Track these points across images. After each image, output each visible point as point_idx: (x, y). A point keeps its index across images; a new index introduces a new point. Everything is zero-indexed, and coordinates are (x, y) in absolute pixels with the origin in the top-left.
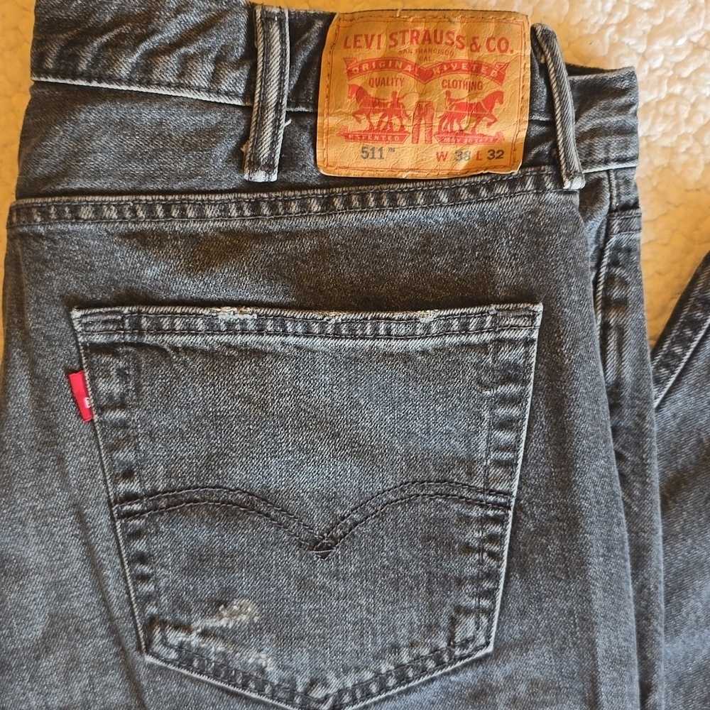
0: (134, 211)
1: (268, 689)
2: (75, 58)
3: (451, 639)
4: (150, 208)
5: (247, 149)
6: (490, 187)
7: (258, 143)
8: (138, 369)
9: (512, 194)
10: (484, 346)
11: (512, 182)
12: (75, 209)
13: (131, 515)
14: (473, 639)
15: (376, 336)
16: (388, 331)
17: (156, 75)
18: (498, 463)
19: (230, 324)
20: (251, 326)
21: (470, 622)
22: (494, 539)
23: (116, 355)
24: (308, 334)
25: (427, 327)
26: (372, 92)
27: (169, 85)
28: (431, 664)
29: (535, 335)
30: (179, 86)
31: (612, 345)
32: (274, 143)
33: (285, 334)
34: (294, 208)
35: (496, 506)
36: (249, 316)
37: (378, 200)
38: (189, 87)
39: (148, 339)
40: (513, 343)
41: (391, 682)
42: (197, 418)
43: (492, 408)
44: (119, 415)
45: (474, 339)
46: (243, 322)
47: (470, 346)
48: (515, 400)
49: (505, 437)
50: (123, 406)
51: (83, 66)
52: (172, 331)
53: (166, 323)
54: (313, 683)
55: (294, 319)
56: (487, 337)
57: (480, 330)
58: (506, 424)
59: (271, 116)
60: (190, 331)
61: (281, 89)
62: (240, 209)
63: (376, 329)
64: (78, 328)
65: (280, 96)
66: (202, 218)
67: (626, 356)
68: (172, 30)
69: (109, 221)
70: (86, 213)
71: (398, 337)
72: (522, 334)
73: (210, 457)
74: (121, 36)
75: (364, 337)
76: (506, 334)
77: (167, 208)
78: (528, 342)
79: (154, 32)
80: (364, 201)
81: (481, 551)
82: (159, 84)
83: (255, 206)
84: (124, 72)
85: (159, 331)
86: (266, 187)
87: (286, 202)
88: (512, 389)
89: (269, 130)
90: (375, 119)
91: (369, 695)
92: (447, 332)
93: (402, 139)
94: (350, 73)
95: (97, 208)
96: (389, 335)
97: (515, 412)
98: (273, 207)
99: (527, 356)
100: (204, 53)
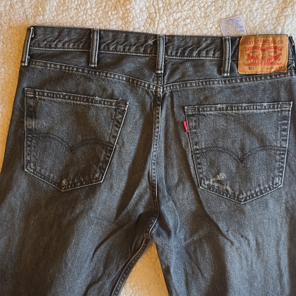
0: (199, 83)
1: (228, 196)
2: (184, 53)
3: (273, 183)
4: (202, 83)
5: (222, 69)
6: (279, 75)
7: (225, 67)
8: (199, 120)
9: (285, 76)
10: (278, 111)
11: (285, 74)
12: (186, 84)
13: (197, 154)
14: (278, 183)
15: (254, 109)
16: (256, 108)
17: (201, 55)
18: (283, 140)
19: (220, 108)
20: (225, 109)
21: (277, 179)
22: (283, 158)
23: (194, 117)
24: (238, 110)
25: (265, 107)
26: (251, 55)
27: (204, 57)
28: (268, 189)
29: (291, 109)
30: (206, 57)
32: (228, 67)
33: (232, 110)
34: (234, 81)
35: (283, 150)
36: (224, 106)
37: (253, 79)
38: (208, 57)
39: (201, 113)
40: (285, 111)
41: (259, 194)
42: (212, 131)
43: (281, 126)
44: (195, 130)
45: (276, 110)
46: (223, 108)
47: (275, 111)
48: (286, 124)
49: (284, 133)
50: (195, 129)
51: (186, 55)
52: (207, 111)
53: (205, 109)
54: (239, 195)
55: (235, 106)
56: (279, 109)
57: (277, 108)
58: (285, 130)
59: (227, 61)
60: (211, 110)
61: (229, 55)
62: (222, 82)
63: (253, 107)
64: (186, 111)
65: (229, 56)
66: (214, 84)
68: (204, 45)
69: (193, 86)
70: (188, 85)
71: (258, 109)
72: (288, 109)
73: (214, 140)
74: (193, 48)
75: (251, 109)
76: (283, 109)
77: (206, 82)
78: (289, 111)
79: (200, 46)
80: (250, 79)
81: (279, 162)
82: (202, 57)
83: (225, 81)
84: (194, 55)
85: (204, 111)
86: (227, 77)
87: (232, 80)
88: (285, 122)
89: (227, 64)
90: (252, 61)
91: (253, 197)
92: (269, 108)
93: (258, 65)
94: (246, 51)
95: (191, 84)
96: (256, 109)
97: (286, 127)
98: (229, 81)
99: (289, 114)
100: (211, 49)
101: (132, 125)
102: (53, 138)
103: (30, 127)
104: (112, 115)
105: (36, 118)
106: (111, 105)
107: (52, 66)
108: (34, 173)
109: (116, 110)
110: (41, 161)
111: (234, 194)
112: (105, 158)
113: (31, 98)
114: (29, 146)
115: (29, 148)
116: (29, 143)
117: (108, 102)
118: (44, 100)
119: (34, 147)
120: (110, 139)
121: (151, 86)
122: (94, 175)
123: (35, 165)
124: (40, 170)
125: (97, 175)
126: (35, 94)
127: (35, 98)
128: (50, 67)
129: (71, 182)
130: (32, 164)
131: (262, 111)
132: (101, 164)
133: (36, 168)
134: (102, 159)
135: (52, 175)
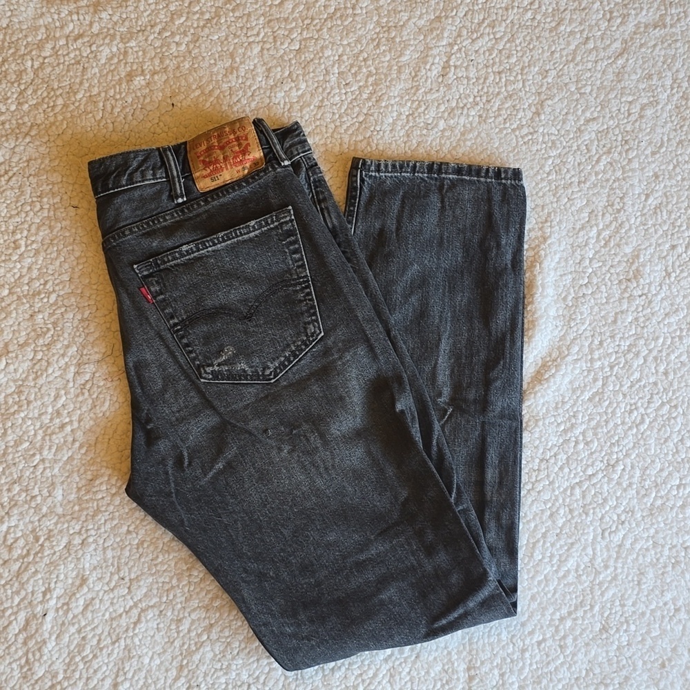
1: (249, 377)
3: (307, 335)
4: (148, 223)
5: (173, 193)
7: (175, 189)
9: (266, 174)
10: (276, 227)
11: (264, 170)
13: (178, 330)
14: (315, 332)
15: (237, 236)
16: (241, 233)
17: (134, 180)
19: (187, 251)
20: (195, 249)
24: (214, 244)
25: (253, 227)
26: (207, 160)
27: (140, 182)
28: (304, 347)
29: (293, 217)
31: (326, 215)
32: (181, 188)
33: (207, 248)
34: (195, 206)
35: (305, 281)
36: (192, 246)
37: (222, 193)
39: (162, 267)
40: (286, 223)
41: (292, 358)
42: (188, 288)
43: (288, 247)
44: (162, 297)
45: (272, 226)
46: (191, 249)
47: (271, 229)
48: (295, 242)
49: (297, 256)
50: (162, 293)
52: (169, 261)
53: (166, 259)
54: (264, 370)
55: (208, 241)
56: (276, 224)
57: (273, 222)
58: (295, 252)
60: (175, 258)
61: (177, 170)
62: (177, 213)
63: (236, 234)
64: (137, 271)
65: (178, 173)
66: (165, 220)
67: (332, 216)
68: (135, 164)
71: (245, 234)
72: (288, 219)
73: (197, 300)
74: (119, 172)
75: (233, 238)
76: (282, 221)
78: (291, 221)
79: (129, 167)
82: (137, 182)
83: (182, 211)
84: (124, 183)
85: (165, 263)
86: (183, 203)
87: (192, 205)
88: (293, 238)
90: (211, 168)
91: (286, 366)
92: (261, 227)
93: (222, 170)
94: (198, 157)
96: (241, 235)
97: (297, 246)
98: (188, 209)
99: (293, 225)
111: (257, 371)
131: (252, 235)
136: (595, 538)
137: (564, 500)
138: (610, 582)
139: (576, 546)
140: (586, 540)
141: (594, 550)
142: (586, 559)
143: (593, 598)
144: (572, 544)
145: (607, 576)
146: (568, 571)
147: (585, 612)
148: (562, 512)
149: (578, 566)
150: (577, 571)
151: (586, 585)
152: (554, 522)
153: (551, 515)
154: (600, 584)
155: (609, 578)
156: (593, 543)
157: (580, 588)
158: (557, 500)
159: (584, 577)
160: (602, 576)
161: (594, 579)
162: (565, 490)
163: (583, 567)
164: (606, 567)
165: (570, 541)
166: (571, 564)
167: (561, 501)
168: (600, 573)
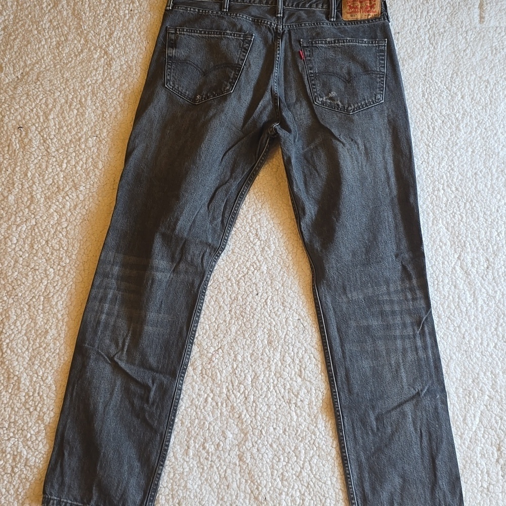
2: (298, 5)
5: (329, 16)
6: (375, 20)
12: (301, 25)
15: (356, 43)
16: (358, 42)
17: (312, 7)
18: (381, 67)
19: (329, 42)
23: (308, 48)
24: (344, 42)
25: (365, 42)
26: (352, 5)
27: (314, 8)
28: (372, 103)
30: (316, 8)
32: (334, 14)
34: (339, 24)
35: (382, 74)
37: (355, 23)
38: (318, 8)
39: (314, 45)
40: (382, 46)
42: (323, 59)
43: (379, 57)
45: (374, 45)
46: (331, 41)
48: (384, 56)
49: (382, 62)
51: (300, 6)
53: (317, 42)
55: (341, 40)
56: (377, 45)
58: (382, 60)
59: (333, 10)
60: (322, 43)
62: (330, 24)
64: (302, 43)
69: (307, 26)
71: (360, 43)
74: (306, 2)
75: (354, 42)
77: (317, 24)
78: (384, 46)
80: (352, 23)
84: (307, 7)
88: (382, 54)
89: (333, 12)
90: (353, 10)
92: (369, 43)
93: (358, 13)
94: (348, 3)
95: (305, 24)
99: (385, 48)
101: (257, 53)
102: (190, 64)
103: (171, 55)
104: (240, 44)
105: (176, 48)
106: (240, 37)
107: (192, 9)
108: (172, 89)
109: (243, 41)
110: (179, 80)
111: (344, 107)
112: (234, 76)
113: (172, 33)
114: (169, 69)
115: (169, 70)
116: (170, 67)
117: (237, 34)
118: (184, 34)
119: (174, 70)
120: (238, 61)
121: (273, 24)
122: (224, 88)
123: (174, 84)
124: (178, 88)
125: (228, 88)
126: (176, 30)
127: (176, 33)
128: (190, 10)
129: (204, 96)
130: (171, 83)
131: (363, 45)
132: (231, 80)
133: (175, 86)
134: (232, 77)
135: (187, 92)
136: (481, 283)
137: (455, 276)
138: (503, 297)
139: (476, 292)
140: (478, 286)
141: (485, 288)
142: (485, 295)
143: (501, 310)
144: (474, 292)
145: (499, 296)
146: (482, 306)
147: (503, 319)
148: (458, 282)
149: (484, 300)
150: (485, 303)
151: (494, 306)
152: (458, 289)
153: (455, 287)
154: (499, 301)
155: (501, 296)
156: (482, 286)
157: (492, 309)
158: (452, 279)
159: (490, 304)
160: (497, 297)
161: (495, 301)
162: (452, 271)
163: (486, 299)
164: (496, 292)
165: (472, 292)
166: (480, 302)
167: (454, 278)
168: (495, 297)
